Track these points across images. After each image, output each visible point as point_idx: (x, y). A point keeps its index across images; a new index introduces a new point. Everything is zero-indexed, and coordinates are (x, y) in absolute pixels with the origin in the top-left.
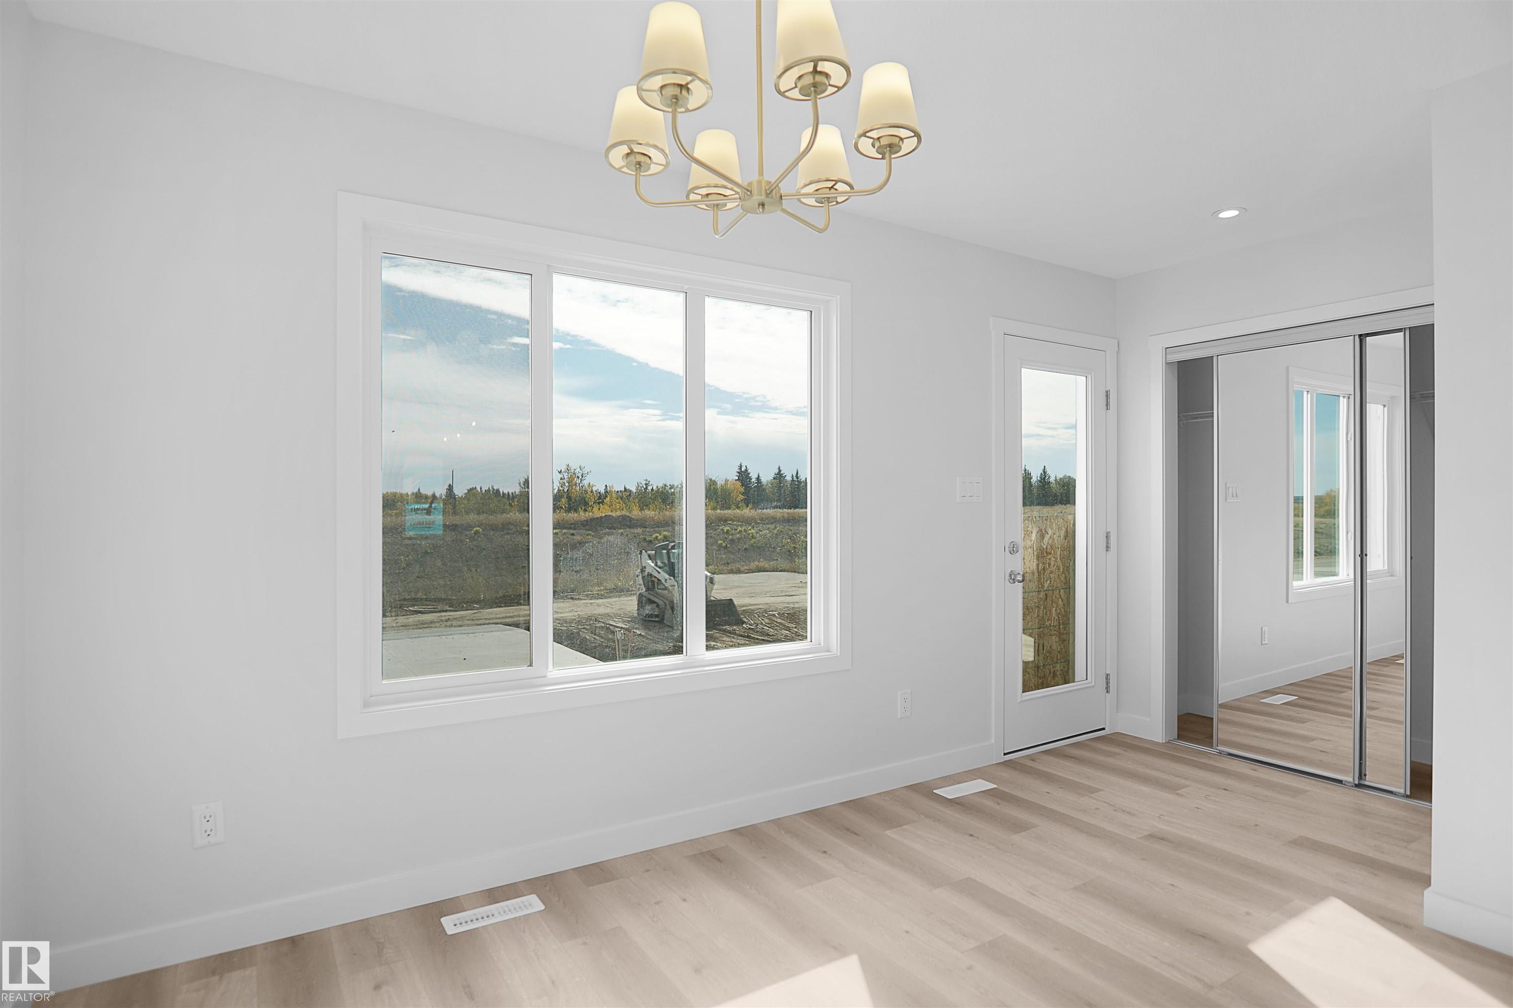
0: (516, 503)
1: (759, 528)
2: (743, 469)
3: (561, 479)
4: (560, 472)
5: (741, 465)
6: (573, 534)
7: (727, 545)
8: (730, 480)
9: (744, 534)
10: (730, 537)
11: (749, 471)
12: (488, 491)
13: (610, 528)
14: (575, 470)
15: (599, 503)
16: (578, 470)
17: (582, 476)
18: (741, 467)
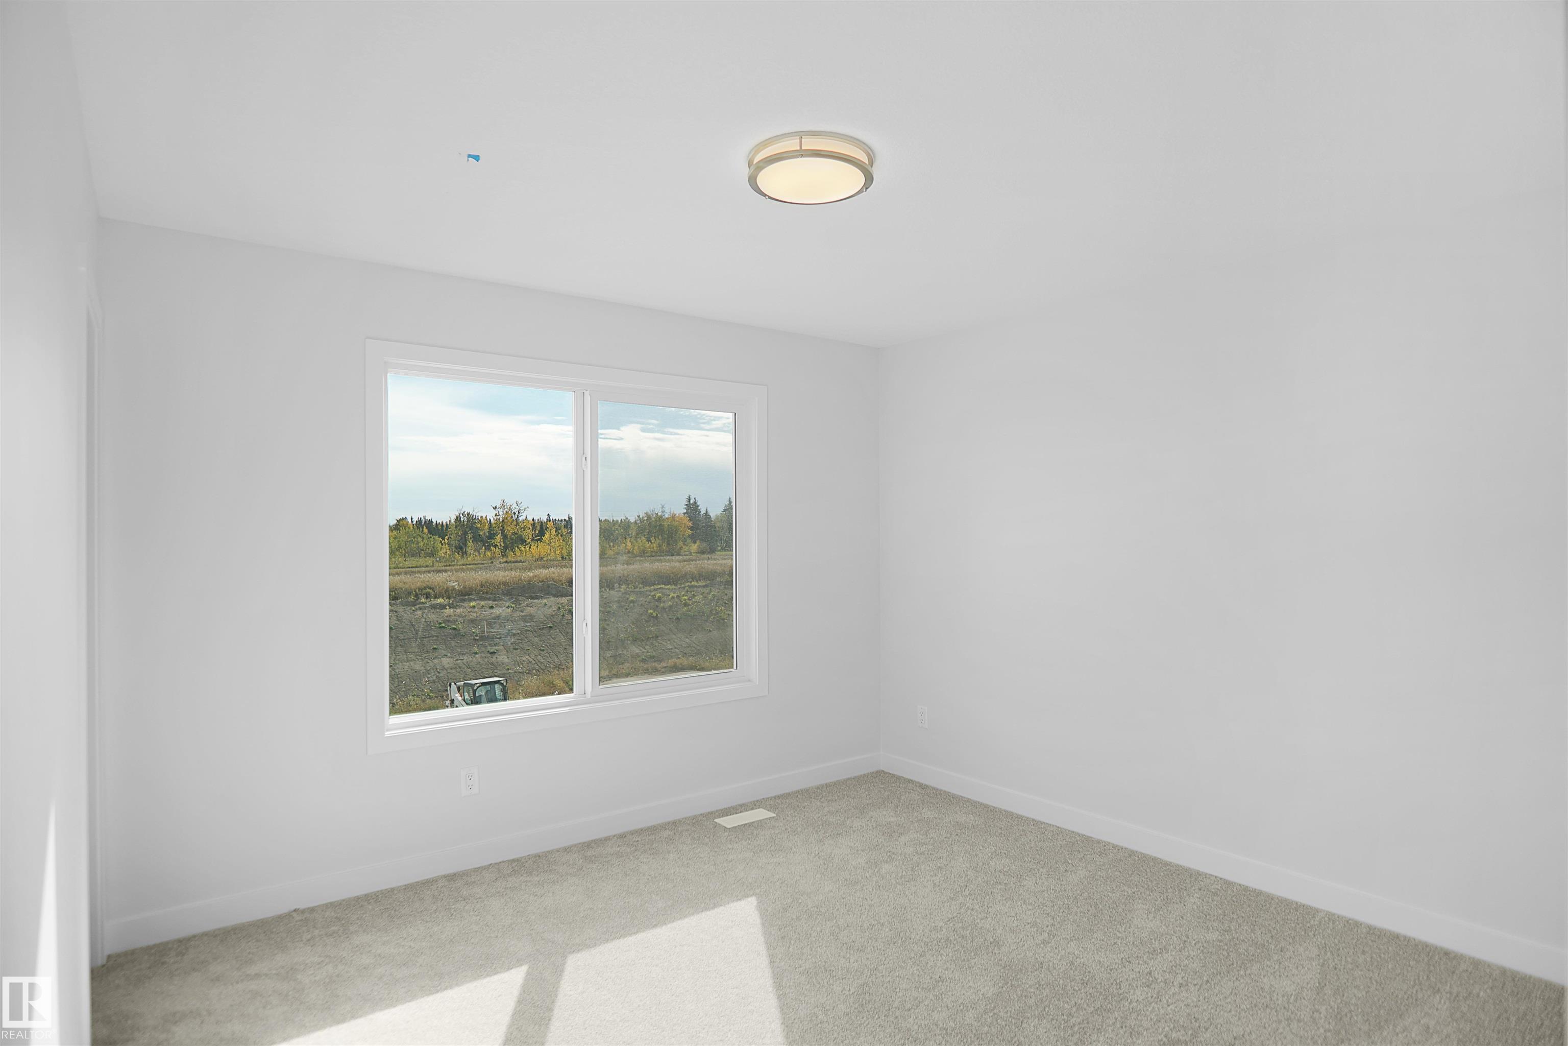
0: (446, 540)
1: (693, 593)
2: (691, 502)
3: (496, 515)
4: (495, 508)
5: (689, 497)
6: (492, 607)
7: (657, 615)
8: (677, 515)
9: (677, 600)
10: (662, 605)
11: (698, 503)
12: (420, 521)
13: (532, 598)
14: (511, 505)
15: (537, 540)
16: (514, 506)
17: (519, 513)
18: (689, 499)
